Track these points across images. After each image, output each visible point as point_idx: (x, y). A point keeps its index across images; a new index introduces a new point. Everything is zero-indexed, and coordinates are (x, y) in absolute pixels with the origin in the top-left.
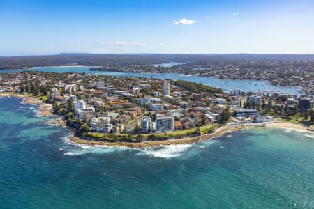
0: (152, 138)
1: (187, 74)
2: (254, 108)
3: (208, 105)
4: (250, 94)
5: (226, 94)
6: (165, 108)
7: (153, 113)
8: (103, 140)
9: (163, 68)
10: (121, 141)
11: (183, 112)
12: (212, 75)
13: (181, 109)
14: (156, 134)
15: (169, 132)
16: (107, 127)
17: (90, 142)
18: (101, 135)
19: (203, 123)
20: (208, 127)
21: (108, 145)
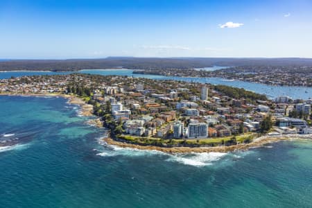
0: (184, 144)
1: (229, 78)
2: (300, 118)
3: (248, 112)
4: (298, 101)
5: (270, 101)
6: (201, 113)
7: (187, 118)
8: (135, 143)
9: (205, 72)
10: (152, 145)
11: (219, 119)
12: (257, 80)
13: (219, 115)
14: (187, 141)
15: (202, 139)
16: (139, 130)
17: (122, 144)
18: (133, 138)
19: (240, 131)
20: (246, 136)
21: (139, 148)
